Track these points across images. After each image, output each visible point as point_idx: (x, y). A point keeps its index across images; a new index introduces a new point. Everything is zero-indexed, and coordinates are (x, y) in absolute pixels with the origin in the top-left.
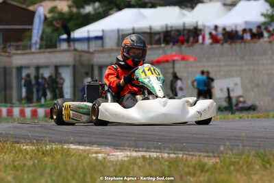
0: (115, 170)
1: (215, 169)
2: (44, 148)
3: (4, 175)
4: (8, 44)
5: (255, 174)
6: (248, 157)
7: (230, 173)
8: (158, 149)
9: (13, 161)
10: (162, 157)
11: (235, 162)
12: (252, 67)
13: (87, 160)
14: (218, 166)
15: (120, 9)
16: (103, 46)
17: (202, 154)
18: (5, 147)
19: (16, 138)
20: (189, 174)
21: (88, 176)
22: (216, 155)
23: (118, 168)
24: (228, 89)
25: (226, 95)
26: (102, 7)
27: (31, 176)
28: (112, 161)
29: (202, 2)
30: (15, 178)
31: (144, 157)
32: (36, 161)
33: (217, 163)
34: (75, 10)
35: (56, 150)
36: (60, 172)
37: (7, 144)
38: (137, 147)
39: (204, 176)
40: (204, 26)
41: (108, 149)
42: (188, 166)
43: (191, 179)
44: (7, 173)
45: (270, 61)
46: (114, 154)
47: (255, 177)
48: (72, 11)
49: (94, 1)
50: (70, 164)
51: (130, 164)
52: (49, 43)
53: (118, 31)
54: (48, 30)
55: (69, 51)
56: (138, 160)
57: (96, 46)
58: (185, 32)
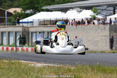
0: (38, 70)
1: (74, 71)
2: (12, 62)
5: (89, 73)
6: (86, 67)
7: (80, 72)
8: (54, 63)
9: (1, 66)
10: (55, 66)
11: (81, 68)
12: (87, 34)
14: (76, 70)
15: (40, 12)
16: (33, 25)
17: (70, 65)
19: (1, 58)
20: (65, 72)
21: (28, 72)
22: (74, 66)
23: (39, 69)
24: (78, 42)
27: (7, 71)
28: (37, 67)
29: (69, 10)
31: (48, 66)
32: (9, 66)
33: (75, 69)
34: (23, 12)
35: (16, 62)
38: (46, 62)
40: (70, 19)
41: (35, 62)
42: (65, 70)
45: (93, 32)
46: (37, 64)
48: (22, 12)
49: (30, 9)
50: (22, 68)
51: (43, 68)
52: (13, 23)
53: (39, 19)
54: (13, 19)
55: (21, 26)
56: (46, 67)
57: (30, 25)
58: (63, 21)
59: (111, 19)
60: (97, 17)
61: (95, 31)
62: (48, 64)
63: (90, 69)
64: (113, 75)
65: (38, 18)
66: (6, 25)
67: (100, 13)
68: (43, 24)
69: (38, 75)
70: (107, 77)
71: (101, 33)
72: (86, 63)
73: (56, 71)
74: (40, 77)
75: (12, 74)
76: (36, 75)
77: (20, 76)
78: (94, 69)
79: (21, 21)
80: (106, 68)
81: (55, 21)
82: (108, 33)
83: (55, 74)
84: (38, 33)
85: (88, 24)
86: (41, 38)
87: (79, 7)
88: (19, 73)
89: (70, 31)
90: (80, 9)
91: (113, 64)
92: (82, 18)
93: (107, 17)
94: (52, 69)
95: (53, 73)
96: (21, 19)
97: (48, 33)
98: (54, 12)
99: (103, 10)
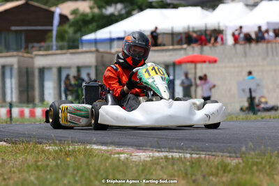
0: (137, 171)
1: (238, 169)
2: (67, 149)
3: (27, 175)
4: (30, 45)
5: (277, 175)
6: (271, 158)
7: (253, 173)
8: (180, 149)
9: (36, 161)
10: (184, 157)
11: (257, 162)
13: (110, 161)
14: (241, 166)
17: (225, 154)
18: (27, 147)
19: (38, 138)
20: (212, 174)
22: (238, 155)
23: (141, 168)
24: (250, 90)
25: (248, 95)
26: (125, 8)
27: (53, 176)
28: (136, 162)
29: (223, 3)
30: (38, 178)
31: (166, 157)
32: (59, 162)
33: (240, 163)
34: (96, 11)
35: (79, 151)
36: (83, 173)
37: (29, 144)
38: (160, 148)
39: (227, 176)
40: (226, 27)
41: (130, 149)
42: (211, 167)
43: (214, 179)
44: (30, 173)
46: (137, 154)
48: (94, 12)
49: (116, 3)
50: (93, 164)
51: (153, 164)
52: (71, 44)
54: (71, 30)
55: (91, 52)
56: (161, 160)
57: (118, 47)
58: (208, 33)
62: (165, 154)
66: (54, 47)
72: (269, 148)
73: (186, 170)
75: (66, 182)
81: (185, 33)
83: (183, 178)
88: (86, 178)
92: (260, 23)
94: (175, 167)
95: (178, 177)
97: (167, 66)
98: (181, 10)
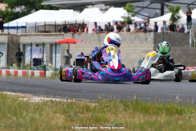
0: (34, 108)
1: (96, 110)
5: (120, 113)
6: (116, 103)
7: (105, 112)
8: (61, 96)
11: (107, 106)
13: (17, 102)
14: (97, 108)
15: (37, 10)
16: (26, 32)
17: (88, 100)
20: (79, 112)
21: (18, 111)
22: (96, 101)
23: (36, 107)
26: (26, 8)
28: (33, 103)
29: (87, 8)
31: (51, 101)
33: (97, 106)
38: (48, 95)
39: (89, 114)
40: (88, 22)
41: (29, 95)
42: (79, 108)
43: (81, 115)
46: (33, 98)
47: (120, 116)
48: (8, 11)
49: (21, 5)
50: (7, 104)
51: (44, 105)
53: (36, 23)
55: (5, 34)
56: (48, 103)
57: (22, 32)
58: (77, 25)
59: (156, 23)
60: (134, 20)
61: (129, 43)
62: (51, 99)
63: (122, 106)
64: (161, 118)
65: (34, 21)
67: (139, 13)
68: (44, 30)
69: (34, 117)
70: (150, 120)
71: (139, 47)
72: (115, 97)
73: (64, 109)
74: (38, 120)
76: (31, 117)
77: (4, 118)
78: (128, 107)
79: (5, 25)
80: (149, 104)
81: (63, 25)
82: (151, 47)
83: (62, 114)
84: (34, 46)
85: (119, 32)
86: (39, 55)
87: (103, 3)
88: (3, 112)
89: (88, 43)
90: (106, 6)
91: (160, 99)
92: (109, 21)
93: (151, 20)
94: (57, 106)
95: (59, 113)
96: (6, 23)
97: (51, 45)
98: (61, 11)
99: (144, 8)
